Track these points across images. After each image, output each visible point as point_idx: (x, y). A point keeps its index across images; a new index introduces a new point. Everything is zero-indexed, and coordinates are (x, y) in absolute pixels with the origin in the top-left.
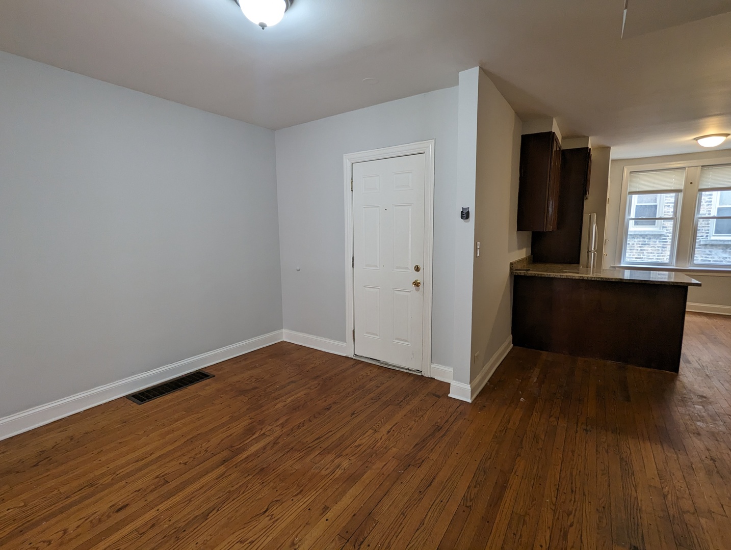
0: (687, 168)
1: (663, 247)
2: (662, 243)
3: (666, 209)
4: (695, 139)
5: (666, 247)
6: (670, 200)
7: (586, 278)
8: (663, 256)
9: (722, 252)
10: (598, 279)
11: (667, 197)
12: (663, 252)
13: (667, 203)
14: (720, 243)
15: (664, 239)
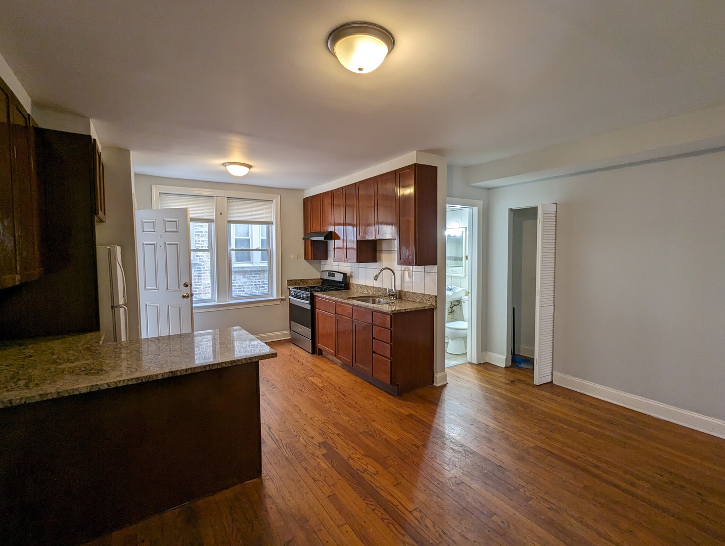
0: (215, 197)
1: (199, 276)
2: (197, 272)
3: (196, 238)
4: (223, 164)
5: (201, 276)
6: (199, 229)
7: (106, 387)
8: (199, 285)
9: (243, 277)
10: (130, 383)
11: (196, 226)
12: (199, 281)
13: (197, 232)
14: (241, 269)
15: (198, 268)
